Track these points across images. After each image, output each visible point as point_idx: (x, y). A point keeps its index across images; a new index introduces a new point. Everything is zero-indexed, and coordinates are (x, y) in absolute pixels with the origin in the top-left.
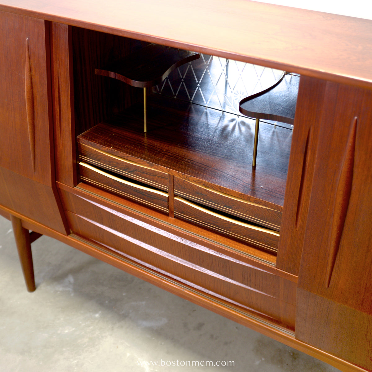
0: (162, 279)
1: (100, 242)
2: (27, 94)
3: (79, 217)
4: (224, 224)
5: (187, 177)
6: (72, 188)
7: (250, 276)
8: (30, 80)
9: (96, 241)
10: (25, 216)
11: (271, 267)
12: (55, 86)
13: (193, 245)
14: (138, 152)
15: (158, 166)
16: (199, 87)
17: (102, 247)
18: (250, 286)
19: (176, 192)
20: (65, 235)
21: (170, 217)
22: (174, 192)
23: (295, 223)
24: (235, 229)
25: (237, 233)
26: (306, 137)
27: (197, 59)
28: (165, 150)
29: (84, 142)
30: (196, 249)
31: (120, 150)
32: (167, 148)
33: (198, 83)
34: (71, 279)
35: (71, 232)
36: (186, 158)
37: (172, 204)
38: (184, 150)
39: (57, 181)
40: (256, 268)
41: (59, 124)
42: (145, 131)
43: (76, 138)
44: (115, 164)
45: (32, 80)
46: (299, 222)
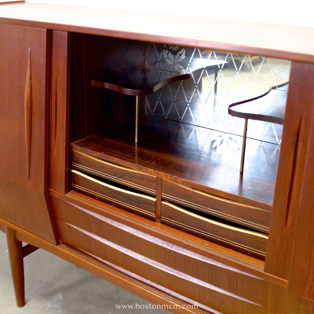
0: (147, 289)
1: (88, 252)
2: (26, 101)
3: (69, 225)
4: (211, 228)
5: (175, 179)
6: (63, 195)
7: (236, 283)
8: (29, 88)
9: (84, 251)
10: (19, 227)
11: (259, 271)
12: (53, 94)
13: (178, 250)
14: (128, 158)
15: (146, 169)
16: (188, 107)
17: (90, 257)
18: (237, 294)
19: (164, 195)
20: (56, 246)
21: (156, 223)
22: (162, 196)
23: (285, 221)
24: (221, 233)
25: (224, 237)
26: (297, 128)
27: (188, 78)
28: (155, 157)
29: (76, 148)
30: (182, 254)
31: (111, 155)
32: (156, 155)
33: (188, 103)
34: (60, 296)
35: (61, 242)
36: (174, 164)
37: (159, 208)
38: (173, 157)
39: (49, 189)
40: (243, 273)
41: (54, 131)
42: (136, 141)
43: (70, 145)
44: (105, 170)
45: (32, 88)
46: (289, 221)
